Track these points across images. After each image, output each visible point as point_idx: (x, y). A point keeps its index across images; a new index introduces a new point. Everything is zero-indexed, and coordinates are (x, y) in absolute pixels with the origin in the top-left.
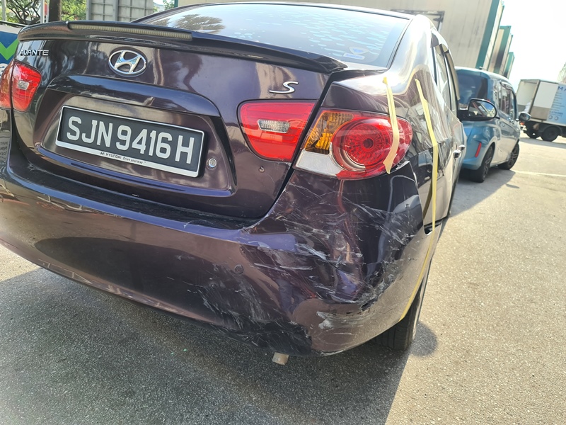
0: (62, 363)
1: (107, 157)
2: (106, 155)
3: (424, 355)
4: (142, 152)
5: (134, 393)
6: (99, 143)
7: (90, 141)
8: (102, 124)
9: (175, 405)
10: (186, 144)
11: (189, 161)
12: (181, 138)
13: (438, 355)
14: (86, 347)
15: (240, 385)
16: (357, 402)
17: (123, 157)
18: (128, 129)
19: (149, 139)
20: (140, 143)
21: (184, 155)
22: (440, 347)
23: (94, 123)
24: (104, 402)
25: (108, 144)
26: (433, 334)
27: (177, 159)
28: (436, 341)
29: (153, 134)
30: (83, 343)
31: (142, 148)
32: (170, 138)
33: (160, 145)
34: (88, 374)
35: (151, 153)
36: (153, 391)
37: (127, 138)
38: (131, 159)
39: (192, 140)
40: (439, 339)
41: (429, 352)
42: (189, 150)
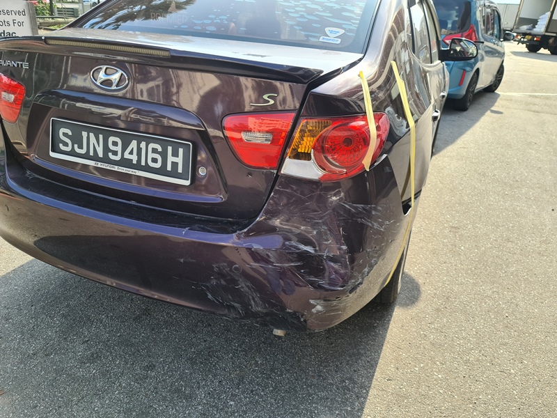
0: (86, 344)
1: (101, 167)
2: (100, 165)
3: (408, 305)
4: (135, 162)
5: (154, 366)
6: (91, 153)
7: (83, 151)
8: (92, 135)
9: (191, 374)
10: (175, 154)
11: (180, 170)
12: (170, 149)
13: (421, 304)
14: (105, 326)
15: (245, 351)
16: (350, 357)
18: (118, 140)
19: (139, 150)
20: (131, 153)
21: (175, 165)
22: (423, 296)
23: (85, 134)
24: (130, 378)
25: (101, 155)
26: (417, 284)
27: (169, 168)
28: (419, 290)
30: (101, 323)
31: (134, 158)
32: (159, 149)
33: (151, 155)
34: (111, 353)
36: (170, 363)
37: (119, 149)
38: (125, 169)
39: (181, 151)
40: (422, 289)
41: (413, 302)
42: (179, 160)
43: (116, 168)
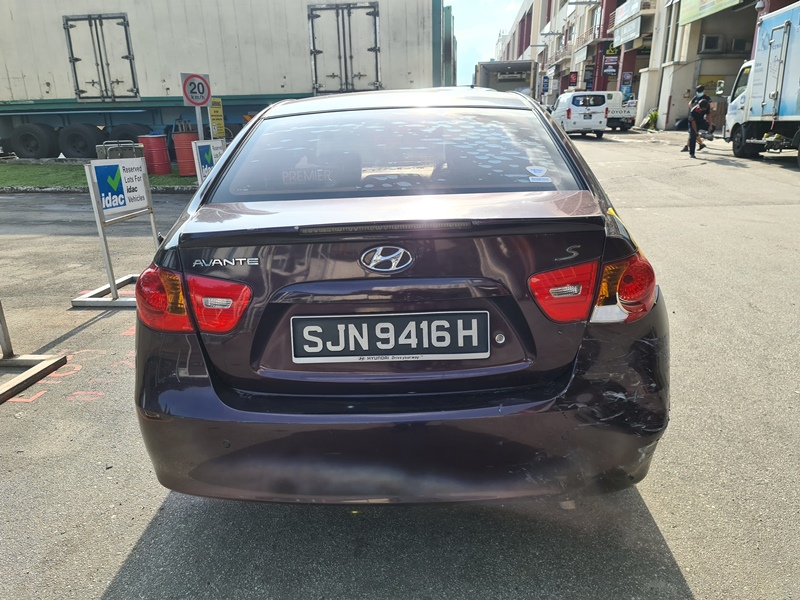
1: (369, 361)
2: (366, 359)
4: (414, 346)
6: (352, 348)
7: (340, 348)
8: (352, 327)
10: (467, 326)
11: (475, 343)
12: (460, 323)
15: (513, 547)
17: (390, 357)
18: (388, 325)
19: (419, 331)
20: (408, 336)
21: (468, 339)
23: (341, 328)
25: (365, 345)
27: (461, 343)
29: (424, 325)
31: (413, 342)
32: (446, 324)
33: (435, 334)
35: (426, 345)
37: (391, 335)
38: (402, 356)
39: (474, 322)
42: (474, 332)
43: (390, 358)
